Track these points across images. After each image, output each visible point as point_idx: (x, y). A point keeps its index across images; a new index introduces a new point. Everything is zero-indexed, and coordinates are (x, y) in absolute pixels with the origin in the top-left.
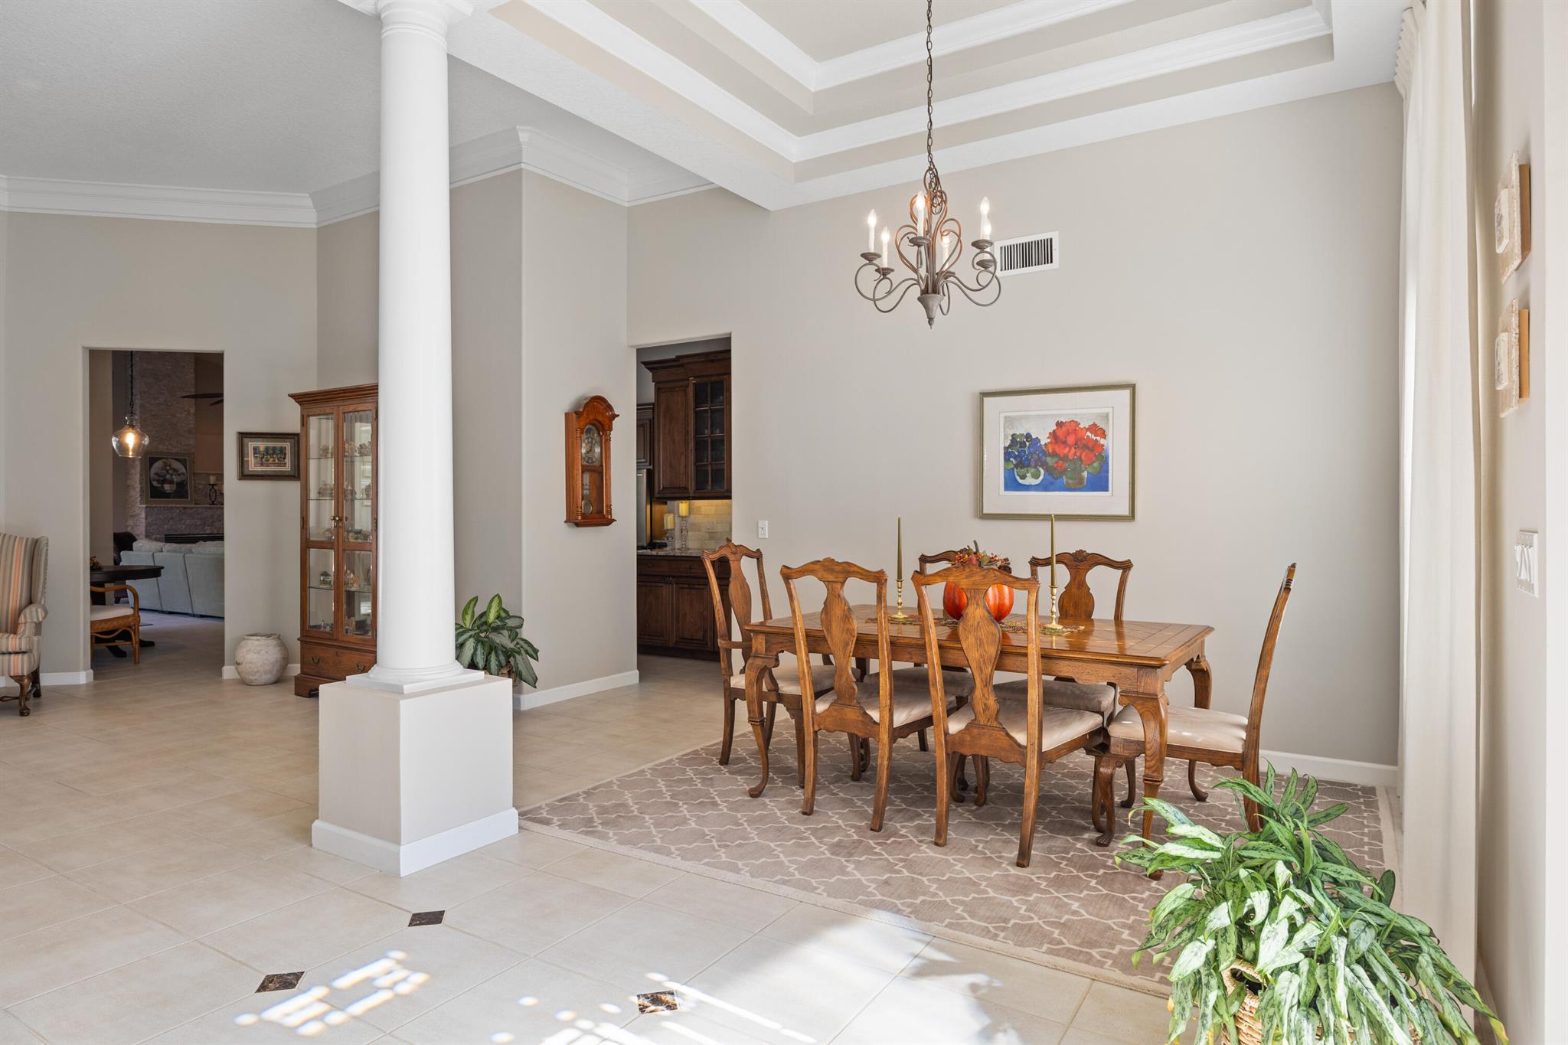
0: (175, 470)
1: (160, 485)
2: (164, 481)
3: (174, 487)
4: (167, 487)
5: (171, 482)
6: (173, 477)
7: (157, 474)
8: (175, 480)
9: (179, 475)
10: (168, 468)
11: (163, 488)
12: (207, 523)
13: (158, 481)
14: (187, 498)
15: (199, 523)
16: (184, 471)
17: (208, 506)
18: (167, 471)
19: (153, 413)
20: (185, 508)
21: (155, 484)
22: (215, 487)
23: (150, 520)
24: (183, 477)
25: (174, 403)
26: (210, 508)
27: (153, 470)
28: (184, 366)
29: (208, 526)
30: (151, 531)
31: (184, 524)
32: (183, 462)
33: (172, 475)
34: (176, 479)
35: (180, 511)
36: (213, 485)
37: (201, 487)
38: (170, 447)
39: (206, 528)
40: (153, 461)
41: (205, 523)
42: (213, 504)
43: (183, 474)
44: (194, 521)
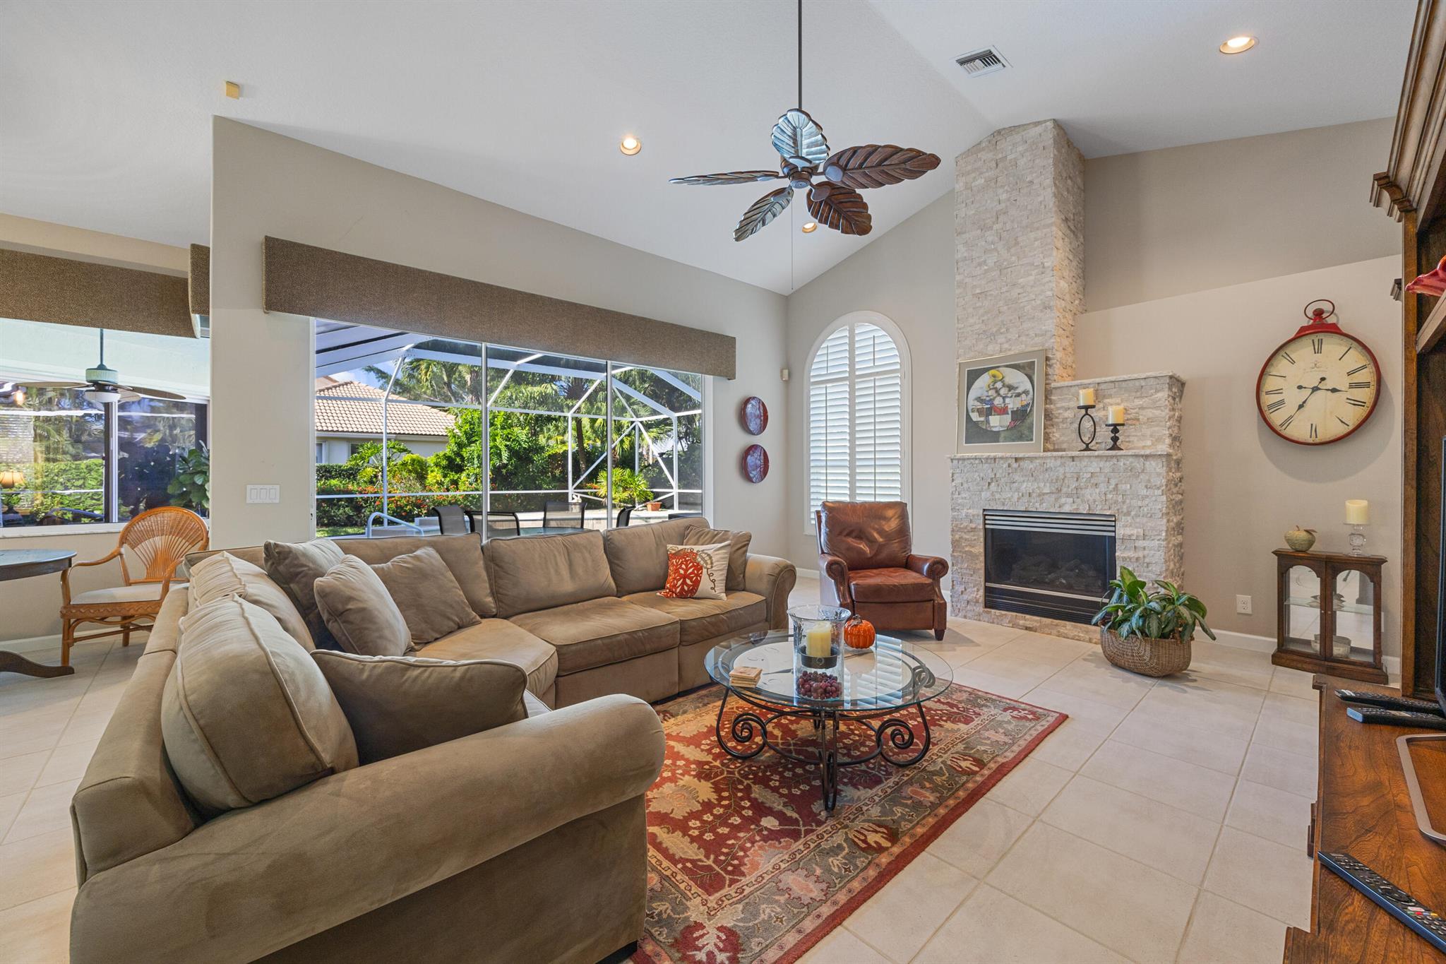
0: (1010, 388)
1: (982, 419)
2: (991, 411)
3: (1007, 419)
4: (996, 422)
5: (1003, 411)
6: (1007, 400)
7: (979, 399)
8: (1010, 406)
9: (1018, 395)
10: (999, 385)
11: (988, 422)
12: (1064, 490)
13: (980, 411)
14: (1032, 440)
15: (1046, 490)
16: (1029, 386)
17: (1077, 453)
18: (997, 391)
19: (978, 291)
20: (1016, 459)
21: (975, 417)
22: (1090, 411)
23: (958, 481)
24: (1025, 399)
25: (1014, 258)
26: (1073, 458)
27: (974, 393)
28: (1031, 182)
29: (1068, 496)
30: (960, 501)
31: (1018, 490)
32: (1027, 369)
33: (1004, 398)
34: (1013, 404)
35: (1009, 466)
36: (1087, 408)
37: (1067, 414)
38: (1006, 346)
39: (1063, 500)
40: (973, 376)
41: (1059, 490)
42: (1087, 449)
43: (1026, 392)
44: (1036, 485)
